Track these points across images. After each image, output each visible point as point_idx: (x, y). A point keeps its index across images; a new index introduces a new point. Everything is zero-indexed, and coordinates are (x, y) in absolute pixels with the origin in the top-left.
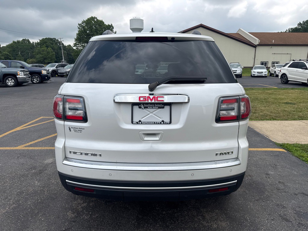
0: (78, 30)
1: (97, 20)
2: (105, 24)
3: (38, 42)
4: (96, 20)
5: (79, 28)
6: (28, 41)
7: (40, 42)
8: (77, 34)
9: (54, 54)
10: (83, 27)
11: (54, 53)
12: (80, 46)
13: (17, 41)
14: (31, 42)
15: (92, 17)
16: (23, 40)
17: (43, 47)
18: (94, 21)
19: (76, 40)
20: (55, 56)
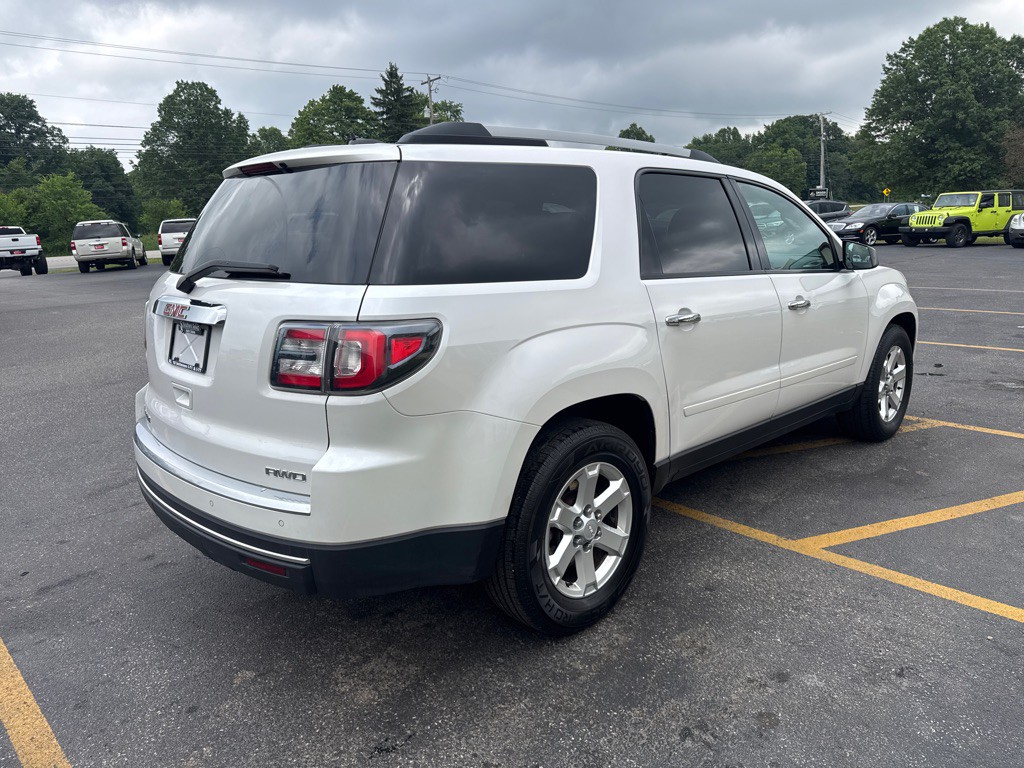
0: (885, 77)
1: (966, 26)
2: (998, 35)
3: (759, 133)
4: (960, 28)
5: (887, 70)
6: (735, 133)
7: (765, 133)
8: (877, 91)
9: (801, 168)
10: (905, 64)
11: (805, 164)
12: (883, 135)
13: (704, 138)
14: (743, 137)
15: (946, 19)
16: (723, 132)
17: (773, 149)
18: (953, 32)
19: (871, 113)
20: (805, 173)
